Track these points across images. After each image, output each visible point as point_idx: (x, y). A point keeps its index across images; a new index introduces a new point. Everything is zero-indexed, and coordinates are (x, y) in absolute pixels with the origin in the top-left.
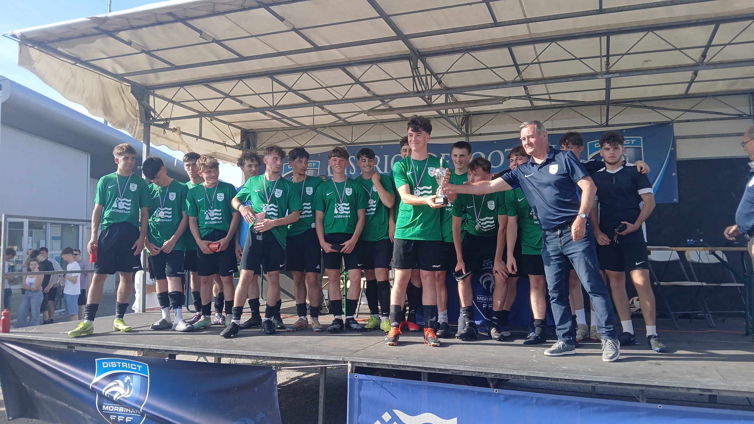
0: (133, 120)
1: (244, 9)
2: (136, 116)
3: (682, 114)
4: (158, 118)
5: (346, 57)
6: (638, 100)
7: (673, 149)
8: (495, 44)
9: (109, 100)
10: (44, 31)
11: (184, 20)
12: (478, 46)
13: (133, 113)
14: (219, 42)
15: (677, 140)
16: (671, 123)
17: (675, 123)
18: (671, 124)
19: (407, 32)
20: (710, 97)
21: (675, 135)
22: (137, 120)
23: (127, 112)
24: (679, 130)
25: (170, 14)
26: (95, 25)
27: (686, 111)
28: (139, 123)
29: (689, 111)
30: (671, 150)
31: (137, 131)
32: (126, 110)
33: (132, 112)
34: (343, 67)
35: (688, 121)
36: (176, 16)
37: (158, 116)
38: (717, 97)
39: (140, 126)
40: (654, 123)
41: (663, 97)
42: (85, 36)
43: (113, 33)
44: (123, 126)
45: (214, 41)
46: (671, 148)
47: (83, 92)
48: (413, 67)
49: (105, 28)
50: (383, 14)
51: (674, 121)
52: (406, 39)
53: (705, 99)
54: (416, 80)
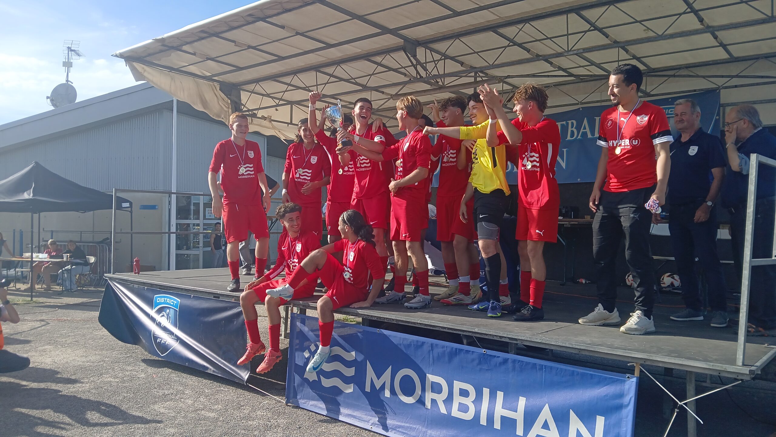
0: (226, 111)
1: (249, 23)
2: (229, 108)
3: (728, 81)
4: (245, 109)
5: (362, 50)
6: (683, 66)
7: (718, 117)
8: (477, 29)
9: (204, 96)
10: (132, 51)
11: (216, 35)
12: (463, 32)
14: (254, 48)
15: (726, 107)
16: (717, 90)
17: (721, 89)
18: (718, 91)
19: (391, 27)
20: (762, 58)
21: (721, 103)
22: (229, 111)
23: (220, 105)
24: (726, 97)
25: (203, 31)
26: (160, 44)
27: (732, 77)
29: (737, 76)
30: (716, 119)
32: (219, 104)
33: (224, 105)
34: (365, 58)
35: (736, 86)
36: (209, 32)
37: (244, 107)
38: (770, 59)
40: (699, 90)
41: (710, 61)
42: (161, 51)
43: (178, 48)
44: (219, 117)
45: (250, 47)
46: (717, 116)
47: (183, 91)
48: (410, 56)
49: (170, 45)
50: (354, 16)
51: (721, 88)
52: (394, 32)
53: (757, 61)
54: (419, 67)
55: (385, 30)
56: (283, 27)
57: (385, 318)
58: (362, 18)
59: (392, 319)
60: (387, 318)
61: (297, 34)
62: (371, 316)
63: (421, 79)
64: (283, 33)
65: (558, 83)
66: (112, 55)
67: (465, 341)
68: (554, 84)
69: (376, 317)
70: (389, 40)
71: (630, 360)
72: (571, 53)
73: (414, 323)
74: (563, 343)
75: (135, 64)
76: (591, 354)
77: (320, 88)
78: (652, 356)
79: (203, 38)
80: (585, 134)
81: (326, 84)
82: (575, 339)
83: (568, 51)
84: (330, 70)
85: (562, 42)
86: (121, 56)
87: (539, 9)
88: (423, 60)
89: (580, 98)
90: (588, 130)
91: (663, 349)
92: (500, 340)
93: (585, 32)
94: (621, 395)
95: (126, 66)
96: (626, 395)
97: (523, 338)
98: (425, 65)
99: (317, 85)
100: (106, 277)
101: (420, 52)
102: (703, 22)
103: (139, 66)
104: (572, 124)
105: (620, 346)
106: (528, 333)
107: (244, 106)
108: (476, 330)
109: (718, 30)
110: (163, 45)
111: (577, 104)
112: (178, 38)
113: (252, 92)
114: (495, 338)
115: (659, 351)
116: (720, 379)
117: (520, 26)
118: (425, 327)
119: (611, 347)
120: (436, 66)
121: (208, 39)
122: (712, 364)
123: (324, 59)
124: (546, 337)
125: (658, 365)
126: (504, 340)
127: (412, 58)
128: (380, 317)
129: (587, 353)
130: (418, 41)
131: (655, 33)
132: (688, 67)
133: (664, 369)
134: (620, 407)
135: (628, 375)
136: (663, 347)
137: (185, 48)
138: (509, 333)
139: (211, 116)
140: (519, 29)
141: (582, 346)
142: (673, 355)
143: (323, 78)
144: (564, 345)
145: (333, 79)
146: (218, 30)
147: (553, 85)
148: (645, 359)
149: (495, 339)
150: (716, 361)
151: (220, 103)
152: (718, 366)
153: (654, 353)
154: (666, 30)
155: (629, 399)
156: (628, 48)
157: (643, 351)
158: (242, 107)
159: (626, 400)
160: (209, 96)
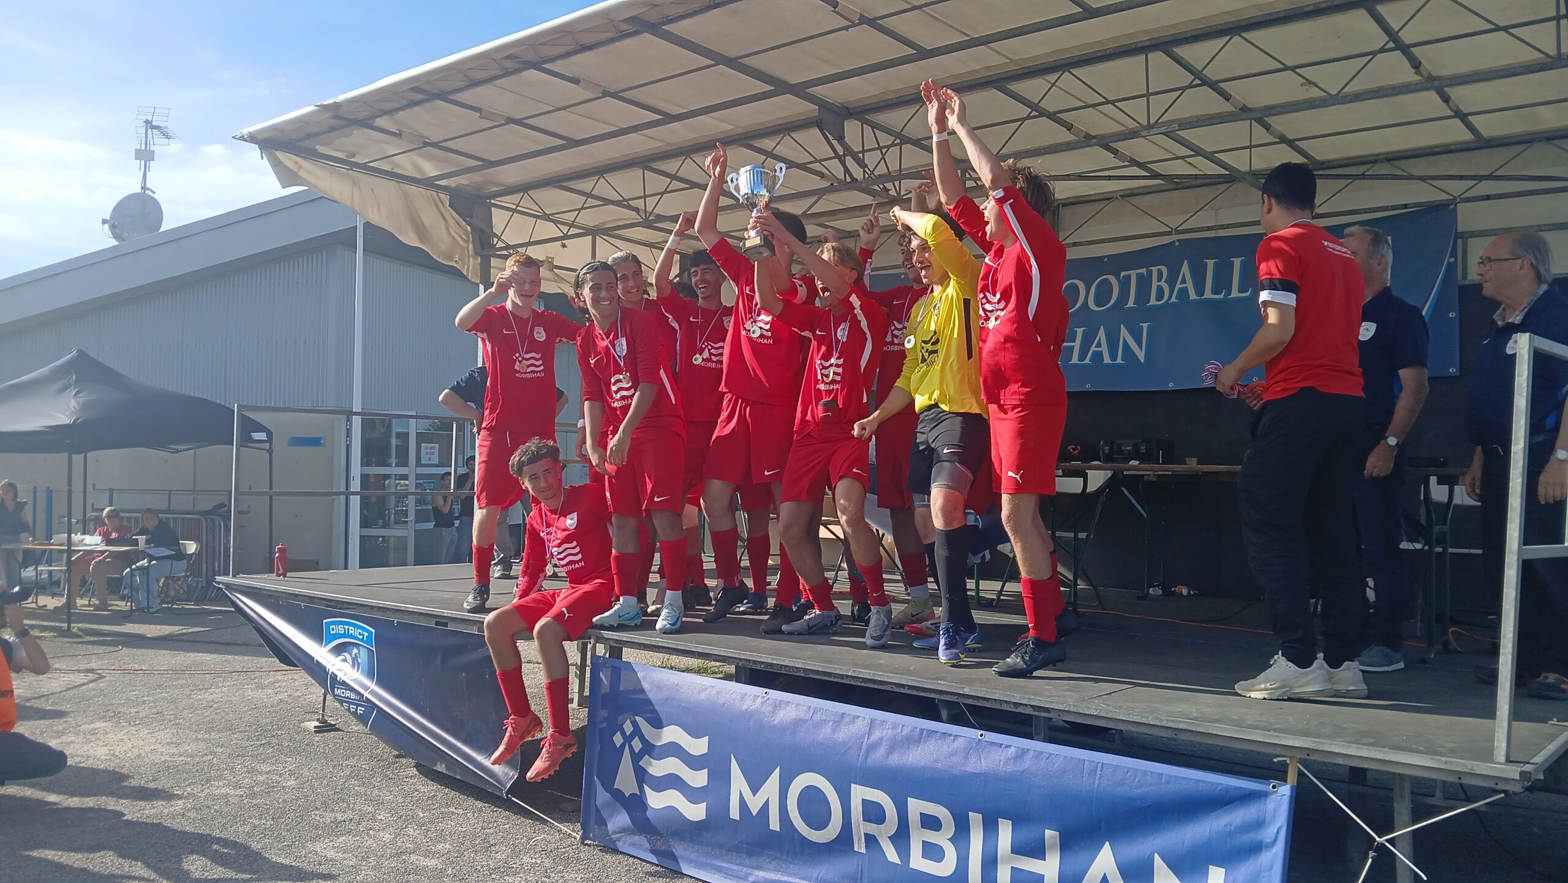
0: (462, 248)
1: (508, 73)
2: (468, 241)
3: (1473, 186)
4: (500, 245)
5: (736, 126)
6: (1381, 157)
7: (1452, 260)
8: (965, 83)
9: (419, 217)
10: (273, 128)
11: (444, 96)
13: (461, 237)
14: (519, 122)
15: (1470, 239)
16: (1452, 204)
17: (1459, 203)
18: (1452, 207)
19: (794, 80)
20: (1540, 141)
21: (1459, 231)
22: (468, 248)
23: (451, 235)
24: (1468, 218)
25: (416, 90)
26: (330, 114)
27: (1480, 178)
28: (471, 252)
29: (1490, 177)
30: (1449, 263)
31: (471, 266)
32: (449, 232)
33: (459, 235)
34: (743, 142)
35: (1488, 197)
36: (428, 91)
37: (499, 240)
38: (1556, 142)
39: (474, 258)
40: (1414, 205)
41: (1436, 147)
42: (333, 129)
43: (366, 123)
44: (450, 258)
45: (510, 121)
46: (1449, 258)
47: (379, 206)
48: (831, 138)
49: (351, 117)
50: (719, 59)
51: (1458, 200)
52: (799, 90)
53: (1529, 147)
54: (849, 161)
55: (781, 87)
56: (576, 81)
57: (781, 665)
58: (733, 63)
59: (796, 668)
60: (786, 666)
61: (606, 94)
62: (754, 661)
63: (853, 184)
64: (578, 93)
65: (1130, 192)
66: (233, 137)
67: (944, 714)
68: (1122, 193)
69: (763, 663)
70: (790, 107)
71: (1278, 751)
72: (1155, 131)
73: (841, 676)
74: (1142, 717)
75: (279, 154)
76: (1200, 740)
77: (651, 202)
78: (1323, 743)
79: (416, 103)
80: (1184, 292)
81: (662, 194)
82: (1166, 708)
83: (1150, 126)
84: (671, 166)
85: (1137, 110)
86: (252, 138)
87: (1089, 44)
88: (857, 148)
89: (1174, 221)
90: (1190, 285)
91: (1345, 728)
92: (1014, 710)
93: (1183, 89)
94: (1259, 824)
95: (262, 159)
96: (1270, 823)
97: (1061, 707)
98: (861, 155)
99: (645, 197)
100: (219, 583)
101: (852, 130)
102: (1421, 68)
103: (288, 159)
104: (1160, 273)
105: (1258, 723)
106: (1071, 697)
107: (499, 238)
108: (967, 691)
109: (1451, 85)
110: (336, 117)
111: (1169, 234)
112: (365, 103)
113: (515, 211)
114: (1005, 707)
115: (1337, 733)
116: (1463, 788)
117: (1052, 78)
118: (863, 684)
119: (1240, 724)
120: (883, 158)
121: (428, 105)
122: (1443, 759)
123: (659, 144)
124: (1108, 705)
125: (1336, 762)
126: (1024, 712)
127: (835, 143)
128: (772, 665)
129: (1192, 738)
130: (848, 109)
131: (1325, 92)
132: (1391, 158)
133: (1347, 770)
134: (1256, 848)
135: (1274, 782)
136: (1345, 725)
137: (380, 122)
138: (1032, 697)
139: (435, 257)
140: (1049, 82)
141: (1181, 722)
142: (1365, 741)
143: (660, 183)
144: (1144, 720)
145: (677, 185)
146: (447, 86)
147: (1121, 196)
148: (1309, 749)
149: (1005, 709)
150: (1453, 752)
151: (451, 230)
152: (1457, 764)
153: (1327, 737)
154: (1346, 85)
155: (1276, 830)
156: (1270, 120)
157: (1306, 734)
158: (495, 240)
159: (1269, 833)
160: (429, 217)
